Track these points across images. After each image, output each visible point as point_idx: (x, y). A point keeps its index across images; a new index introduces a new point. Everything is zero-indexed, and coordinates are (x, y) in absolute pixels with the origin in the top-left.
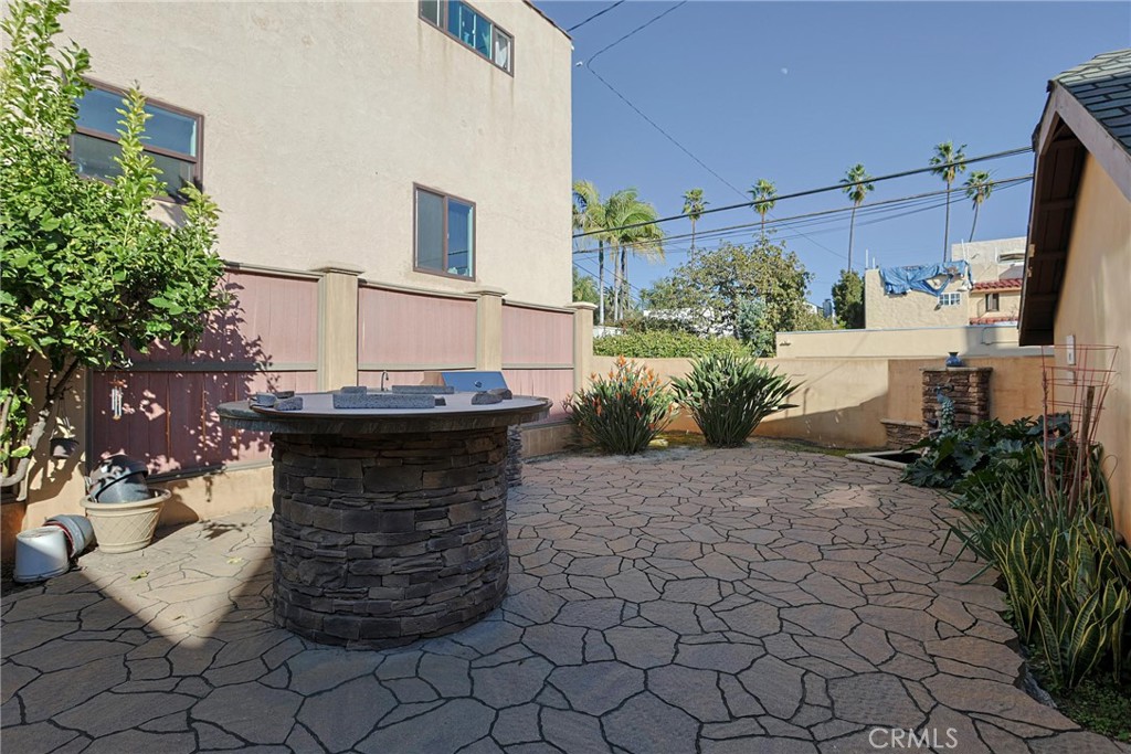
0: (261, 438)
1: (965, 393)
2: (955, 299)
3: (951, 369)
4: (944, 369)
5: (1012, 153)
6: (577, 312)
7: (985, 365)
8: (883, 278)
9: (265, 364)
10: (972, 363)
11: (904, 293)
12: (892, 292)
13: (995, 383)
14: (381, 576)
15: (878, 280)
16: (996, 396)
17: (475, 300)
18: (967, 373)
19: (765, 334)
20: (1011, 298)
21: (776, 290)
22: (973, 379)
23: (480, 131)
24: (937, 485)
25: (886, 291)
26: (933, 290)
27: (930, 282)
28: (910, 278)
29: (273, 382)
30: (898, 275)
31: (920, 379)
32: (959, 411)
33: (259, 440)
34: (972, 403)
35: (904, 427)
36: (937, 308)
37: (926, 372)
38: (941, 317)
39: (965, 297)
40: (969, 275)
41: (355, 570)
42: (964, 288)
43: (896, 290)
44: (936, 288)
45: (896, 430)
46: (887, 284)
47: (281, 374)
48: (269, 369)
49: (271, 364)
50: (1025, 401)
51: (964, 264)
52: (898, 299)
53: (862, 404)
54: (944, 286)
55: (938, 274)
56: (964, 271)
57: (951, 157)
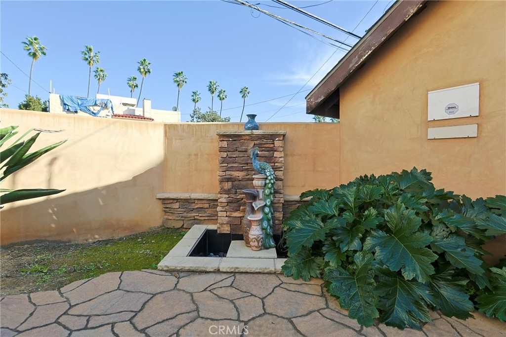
1: (271, 158)
3: (252, 132)
4: (244, 132)
8: (62, 101)
10: (268, 126)
11: (76, 112)
12: (68, 110)
13: (287, 146)
15: (59, 101)
18: (270, 137)
25: (64, 109)
26: (93, 113)
27: (91, 108)
28: (80, 104)
30: (72, 101)
35: (187, 201)
37: (223, 137)
40: (112, 108)
42: (109, 114)
43: (71, 109)
44: (94, 112)
45: (176, 205)
46: (65, 104)
51: (109, 101)
52: (72, 115)
53: (135, 178)
54: (99, 111)
55: (96, 105)
56: (109, 105)
57: (92, 54)
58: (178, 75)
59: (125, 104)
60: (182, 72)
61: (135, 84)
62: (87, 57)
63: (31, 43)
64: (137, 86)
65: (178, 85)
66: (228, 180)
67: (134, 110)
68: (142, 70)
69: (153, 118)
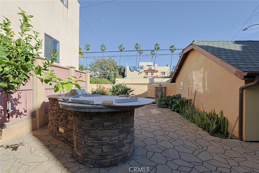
0: (17, 113)
1: (162, 91)
2: (142, 72)
3: (160, 87)
4: (159, 87)
5: (165, 50)
6: (87, 73)
7: (165, 86)
9: (18, 88)
10: (163, 86)
11: (133, 71)
12: (131, 71)
13: (166, 89)
14: (124, 145)
16: (167, 91)
17: (69, 69)
18: (163, 88)
19: (113, 79)
20: (149, 73)
21: (114, 69)
22: (164, 89)
23: (60, 22)
24: (165, 107)
25: (130, 70)
26: (138, 71)
27: (137, 69)
28: (134, 68)
29: (19, 94)
30: (132, 67)
31: (154, 89)
32: (162, 94)
33: (16, 114)
34: (163, 93)
36: (139, 74)
38: (139, 76)
39: (143, 72)
41: (120, 145)
42: (143, 71)
43: (132, 70)
46: (130, 69)
47: (22, 91)
48: (19, 89)
49: (19, 88)
50: (171, 92)
51: (143, 66)
53: (143, 93)
54: (140, 70)
55: (139, 68)
56: (143, 68)
57: (138, 46)
58: (172, 47)
59: (148, 66)
60: (173, 46)
61: (154, 53)
62: (136, 47)
63: (121, 47)
64: (154, 54)
65: (172, 52)
66: (156, 94)
67: (151, 68)
68: (156, 48)
69: (158, 70)
